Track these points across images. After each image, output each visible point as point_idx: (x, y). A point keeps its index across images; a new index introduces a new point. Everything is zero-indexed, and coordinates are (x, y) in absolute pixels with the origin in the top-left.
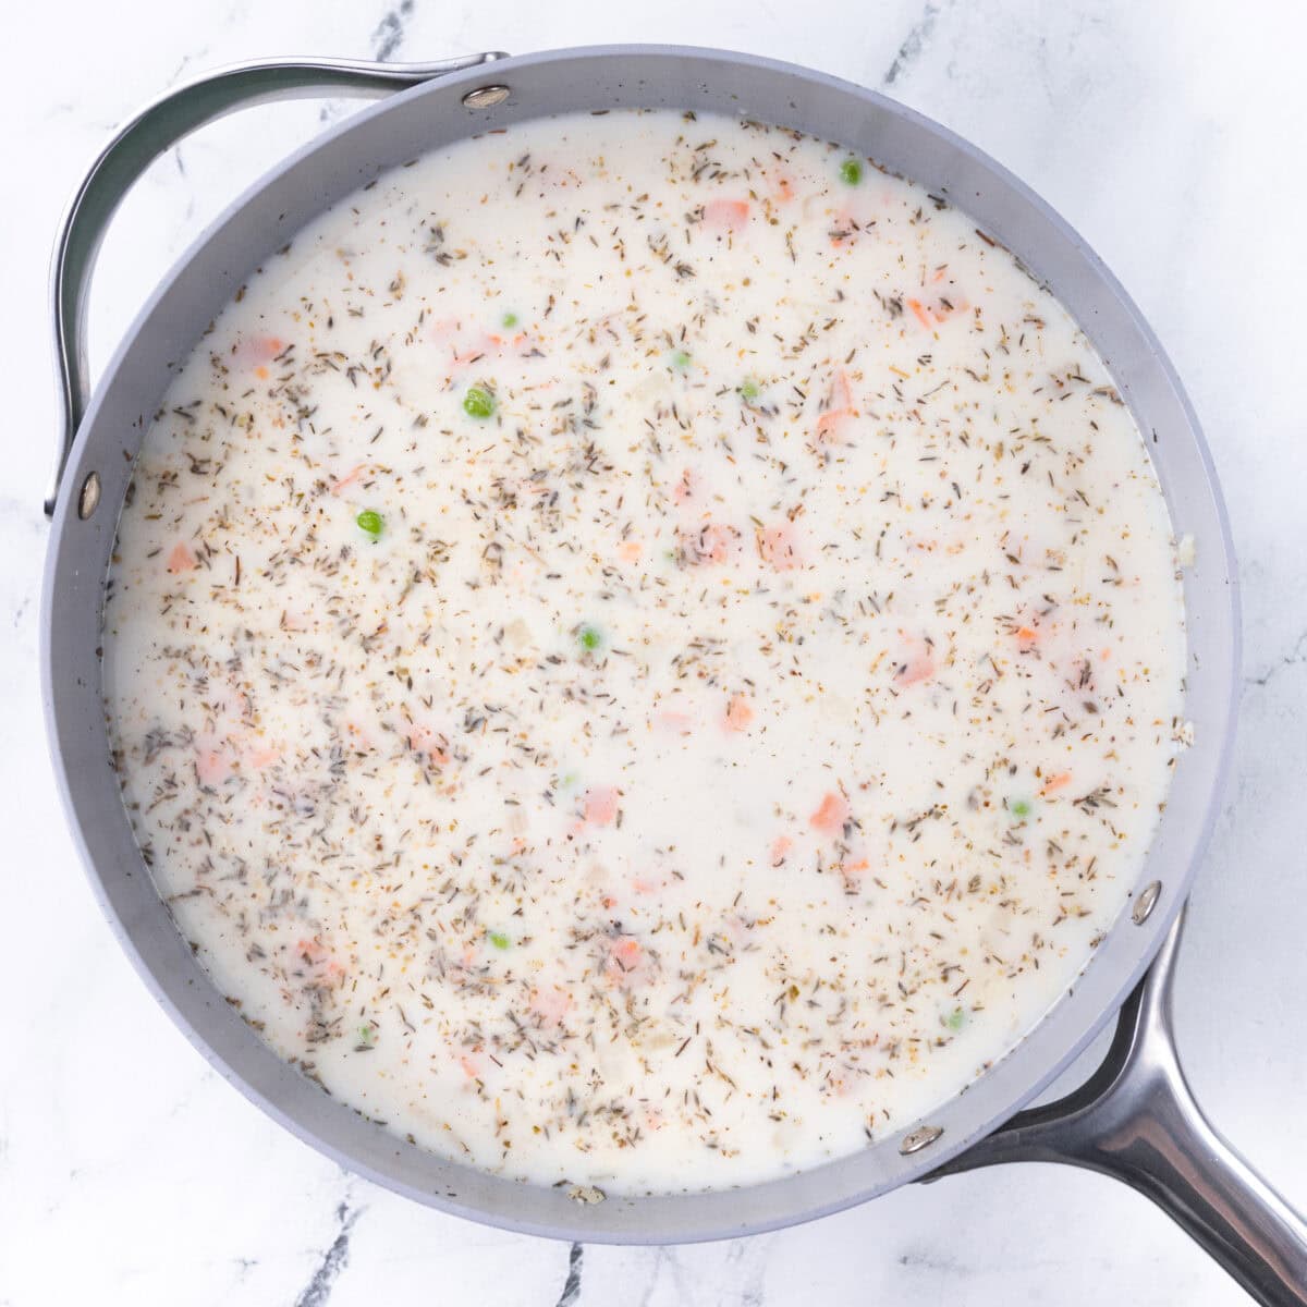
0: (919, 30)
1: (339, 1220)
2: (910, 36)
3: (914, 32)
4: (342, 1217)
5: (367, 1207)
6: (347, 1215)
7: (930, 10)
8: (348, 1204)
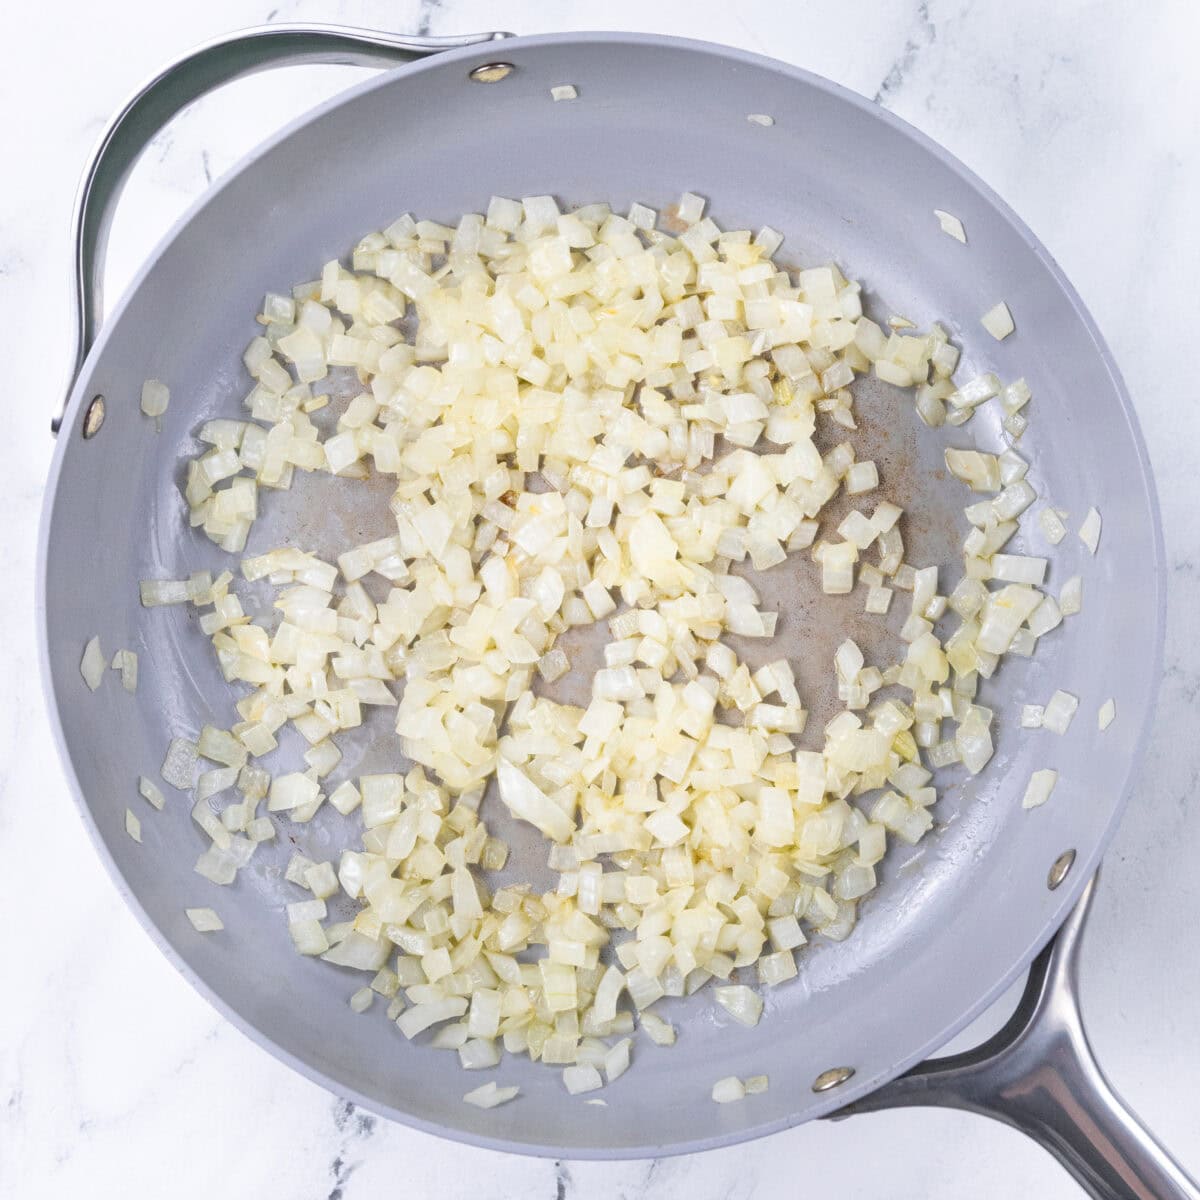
0: (900, 65)
1: (333, 1174)
2: (892, 71)
3: (895, 67)
4: (337, 1172)
5: (361, 1162)
6: (342, 1170)
7: (911, 46)
8: (342, 1159)
